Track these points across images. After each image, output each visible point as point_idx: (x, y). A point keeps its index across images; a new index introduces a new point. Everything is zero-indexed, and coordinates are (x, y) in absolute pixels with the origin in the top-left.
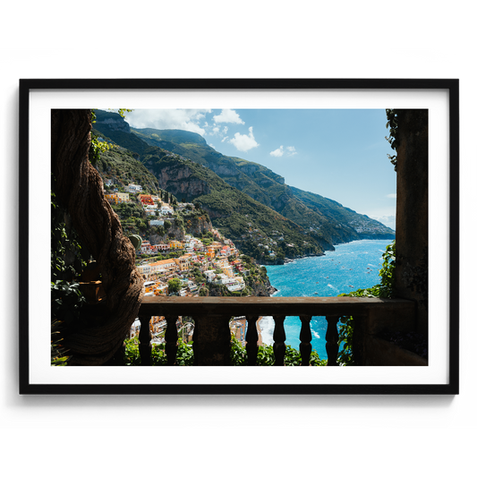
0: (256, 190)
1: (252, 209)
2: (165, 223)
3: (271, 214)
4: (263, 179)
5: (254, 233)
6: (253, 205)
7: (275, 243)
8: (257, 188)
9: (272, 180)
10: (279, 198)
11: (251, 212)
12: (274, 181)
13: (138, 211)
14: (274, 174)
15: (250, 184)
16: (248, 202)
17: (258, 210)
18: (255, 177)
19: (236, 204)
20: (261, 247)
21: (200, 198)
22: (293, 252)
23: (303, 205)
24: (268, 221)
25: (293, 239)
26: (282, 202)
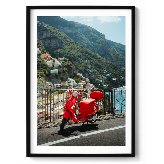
0: (88, 43)
1: (89, 56)
2: (58, 71)
3: (101, 60)
4: (92, 36)
5: (93, 72)
6: (89, 54)
7: (105, 78)
8: (89, 42)
9: (97, 36)
10: (102, 48)
11: (89, 59)
12: (99, 37)
13: (43, 65)
14: (99, 33)
15: (84, 39)
16: (86, 52)
17: (93, 57)
18: (87, 34)
19: (80, 54)
20: (98, 81)
21: (58, 50)
22: (116, 83)
23: (117, 53)
24: (100, 64)
25: (115, 75)
26: (104, 51)
